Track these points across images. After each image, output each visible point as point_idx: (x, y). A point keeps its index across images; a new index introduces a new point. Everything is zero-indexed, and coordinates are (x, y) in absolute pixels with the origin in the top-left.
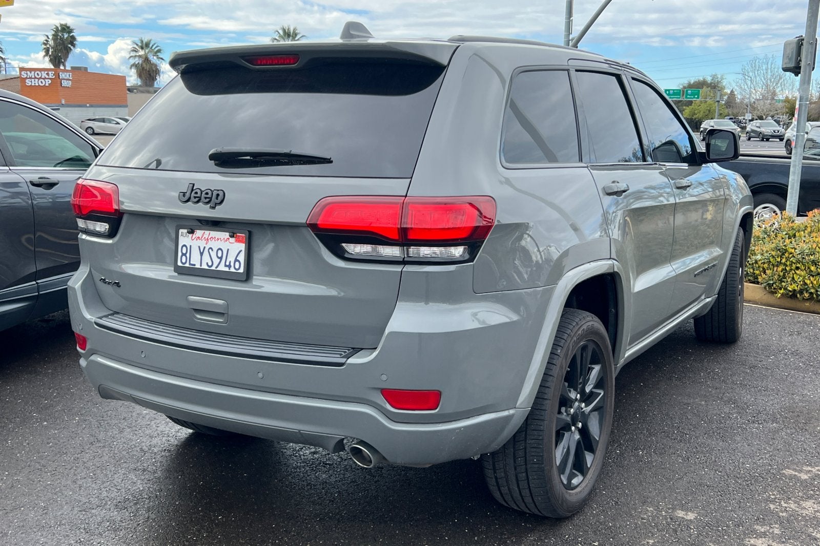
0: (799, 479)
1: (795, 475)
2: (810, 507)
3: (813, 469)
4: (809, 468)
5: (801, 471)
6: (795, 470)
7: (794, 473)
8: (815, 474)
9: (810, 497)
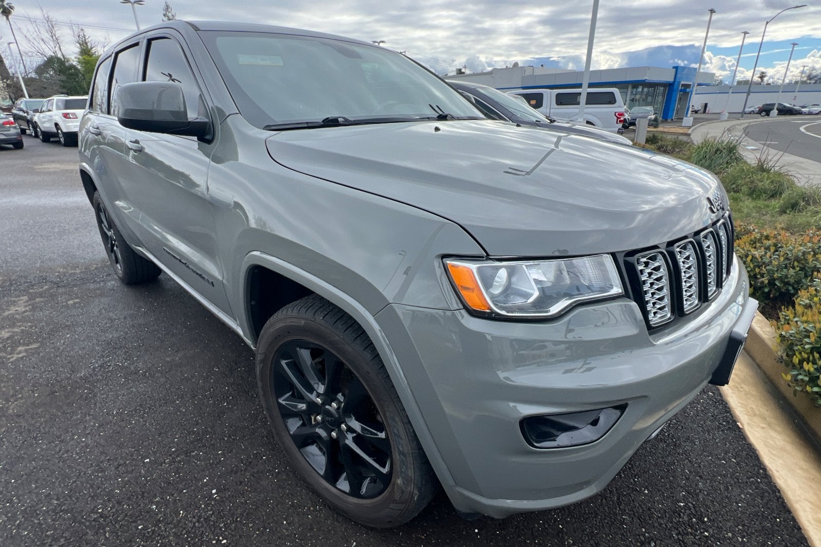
0: (24, 344)
1: (28, 346)
2: (5, 334)
3: (17, 356)
4: (20, 356)
5: (26, 351)
6: (31, 349)
7: (30, 347)
8: (14, 354)
9: (8, 338)
